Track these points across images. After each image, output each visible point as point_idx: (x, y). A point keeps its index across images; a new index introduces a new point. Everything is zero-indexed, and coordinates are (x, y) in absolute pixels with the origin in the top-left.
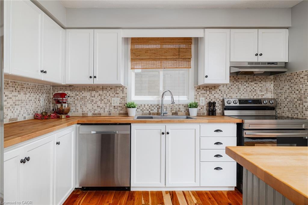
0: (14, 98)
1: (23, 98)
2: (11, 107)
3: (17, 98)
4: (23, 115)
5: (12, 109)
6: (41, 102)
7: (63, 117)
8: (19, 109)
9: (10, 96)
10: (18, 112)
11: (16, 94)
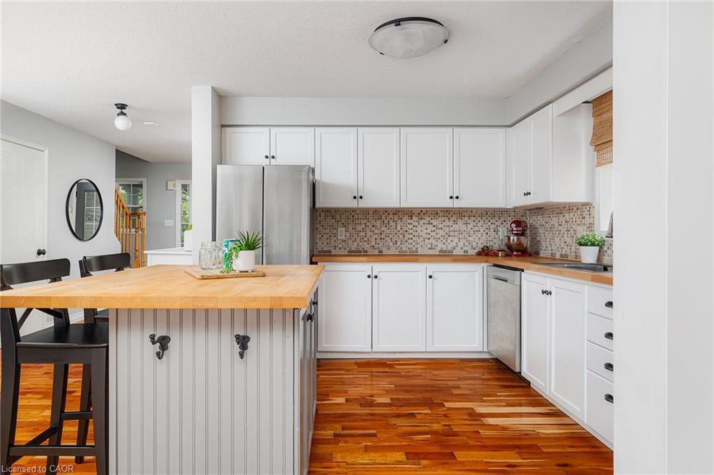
0: (447, 229)
1: (464, 228)
2: (442, 238)
3: (451, 229)
4: (462, 248)
5: (444, 241)
6: (500, 233)
7: (500, 255)
8: (456, 240)
9: (441, 226)
10: (453, 244)
11: (451, 223)
